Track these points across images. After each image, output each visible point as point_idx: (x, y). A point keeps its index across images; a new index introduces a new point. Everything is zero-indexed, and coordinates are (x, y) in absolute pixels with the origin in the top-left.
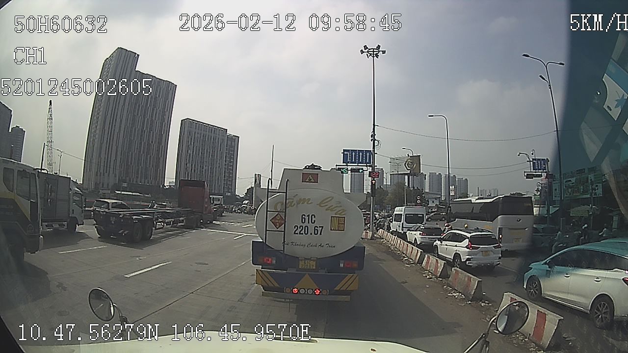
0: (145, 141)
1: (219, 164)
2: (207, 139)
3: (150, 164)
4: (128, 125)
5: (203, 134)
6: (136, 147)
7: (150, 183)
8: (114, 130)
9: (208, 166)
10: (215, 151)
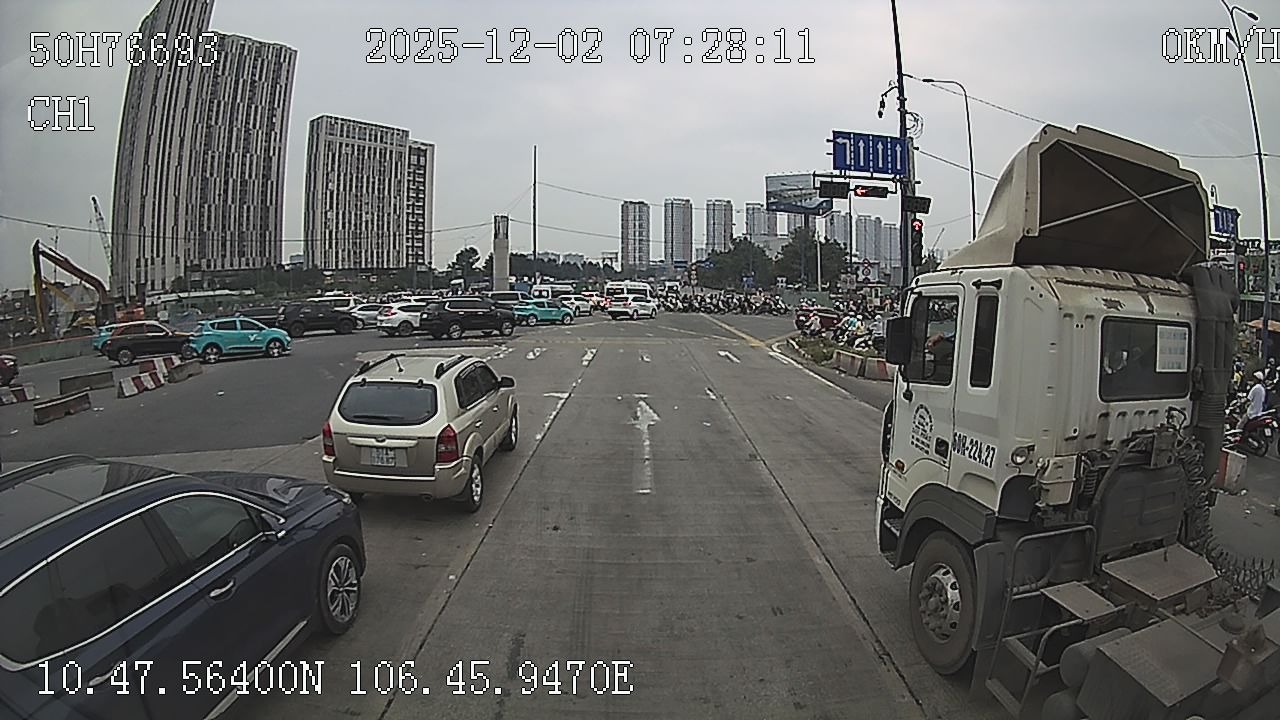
0: (235, 177)
1: (395, 205)
2: (366, 157)
3: (248, 224)
4: (198, 149)
5: (359, 146)
6: (217, 192)
7: (251, 265)
8: (169, 163)
9: (373, 214)
10: (384, 180)
